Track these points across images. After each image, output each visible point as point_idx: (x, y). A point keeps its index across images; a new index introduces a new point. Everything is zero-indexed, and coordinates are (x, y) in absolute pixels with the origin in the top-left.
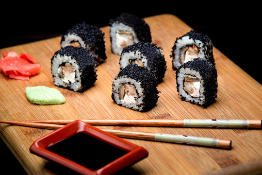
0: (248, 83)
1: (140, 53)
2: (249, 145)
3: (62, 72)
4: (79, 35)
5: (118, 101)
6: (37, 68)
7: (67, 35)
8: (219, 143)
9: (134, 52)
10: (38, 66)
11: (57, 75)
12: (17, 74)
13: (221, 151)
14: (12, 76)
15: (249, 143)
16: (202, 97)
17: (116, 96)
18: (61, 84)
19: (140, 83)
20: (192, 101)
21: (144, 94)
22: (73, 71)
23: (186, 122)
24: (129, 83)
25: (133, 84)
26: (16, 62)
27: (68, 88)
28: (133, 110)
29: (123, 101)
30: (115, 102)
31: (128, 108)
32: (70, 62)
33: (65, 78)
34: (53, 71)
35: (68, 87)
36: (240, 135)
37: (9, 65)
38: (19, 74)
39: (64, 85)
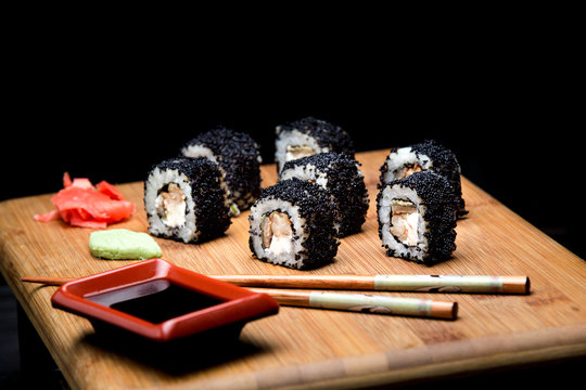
0: (527, 236)
1: (314, 167)
2: (493, 316)
3: (163, 205)
4: (207, 145)
5: (261, 253)
6: (124, 207)
7: (187, 147)
8: (431, 308)
9: (303, 167)
10: (127, 204)
11: (154, 213)
12: (83, 215)
13: (434, 323)
14: (75, 222)
15: (495, 313)
16: (423, 243)
17: (258, 242)
18: (163, 230)
19: (298, 208)
20: (405, 254)
21: (306, 231)
22: (181, 201)
23: (379, 279)
24: (279, 211)
25: (286, 213)
26: (86, 195)
27: (173, 237)
28: (287, 267)
29: (268, 253)
30: (255, 255)
31: (277, 264)
32: (176, 181)
33: (169, 217)
34: (148, 206)
35: (174, 235)
36: (481, 302)
37: (70, 199)
38: (90, 218)
39: (166, 232)
